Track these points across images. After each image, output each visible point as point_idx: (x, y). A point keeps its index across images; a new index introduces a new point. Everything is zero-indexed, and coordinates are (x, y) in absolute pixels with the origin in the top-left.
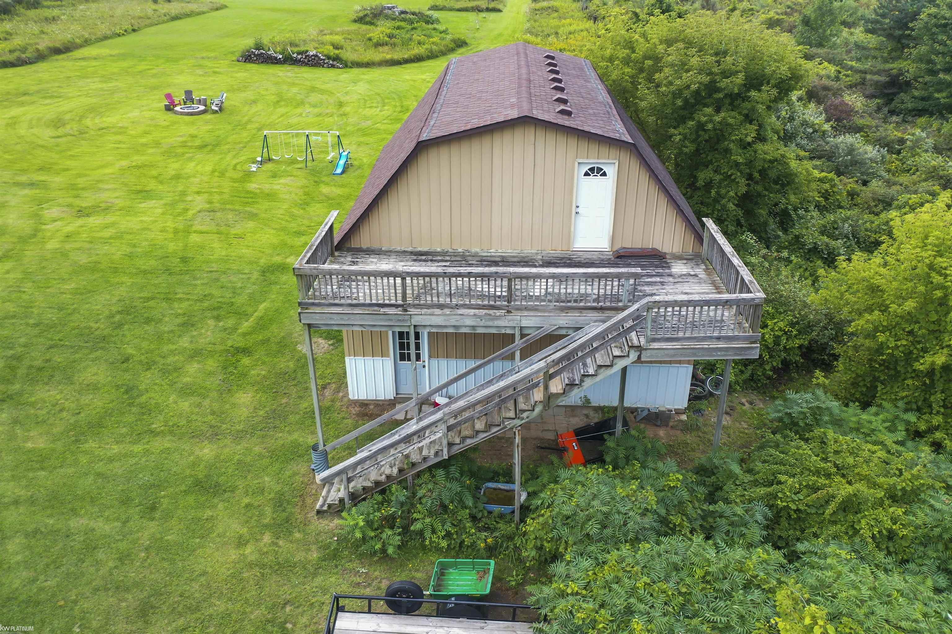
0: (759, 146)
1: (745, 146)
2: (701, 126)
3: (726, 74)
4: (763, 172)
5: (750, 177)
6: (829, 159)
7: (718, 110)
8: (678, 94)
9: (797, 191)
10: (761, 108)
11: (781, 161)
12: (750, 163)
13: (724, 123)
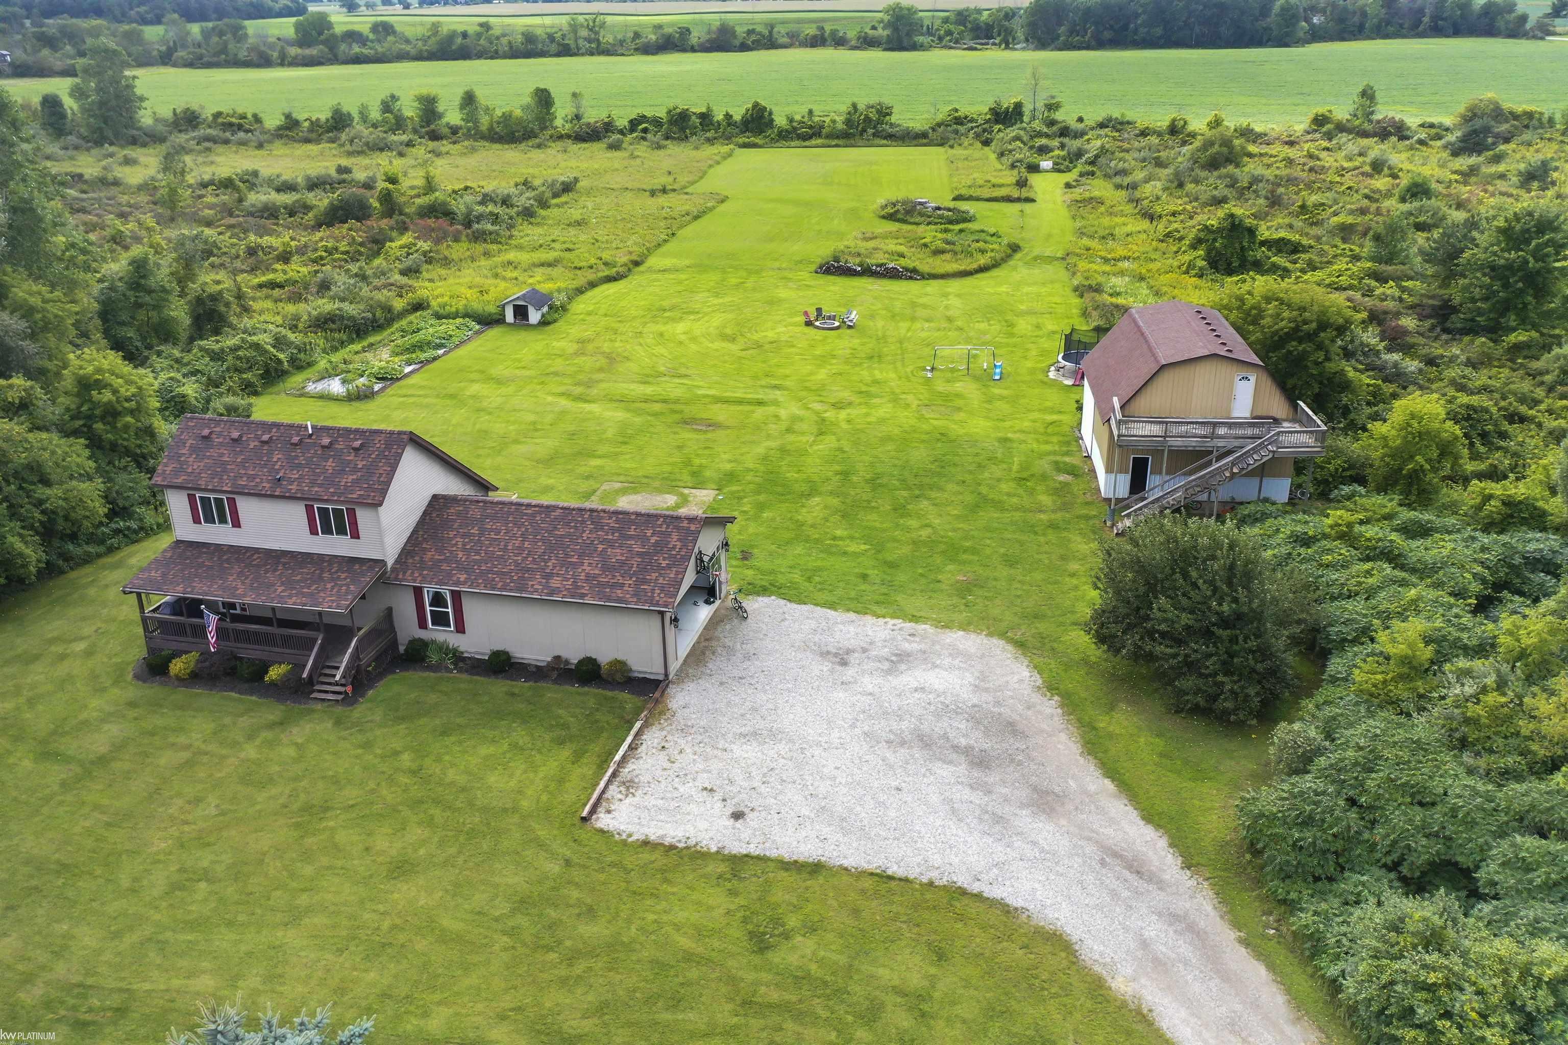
0: (1327, 364)
1: (1317, 364)
2: (1290, 352)
3: (1305, 322)
4: (1329, 379)
5: (1321, 383)
6: (1380, 370)
7: (1300, 343)
8: (1276, 333)
9: (1353, 392)
10: (1327, 342)
11: (1342, 372)
12: (1320, 374)
13: (1304, 351)
